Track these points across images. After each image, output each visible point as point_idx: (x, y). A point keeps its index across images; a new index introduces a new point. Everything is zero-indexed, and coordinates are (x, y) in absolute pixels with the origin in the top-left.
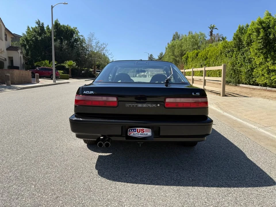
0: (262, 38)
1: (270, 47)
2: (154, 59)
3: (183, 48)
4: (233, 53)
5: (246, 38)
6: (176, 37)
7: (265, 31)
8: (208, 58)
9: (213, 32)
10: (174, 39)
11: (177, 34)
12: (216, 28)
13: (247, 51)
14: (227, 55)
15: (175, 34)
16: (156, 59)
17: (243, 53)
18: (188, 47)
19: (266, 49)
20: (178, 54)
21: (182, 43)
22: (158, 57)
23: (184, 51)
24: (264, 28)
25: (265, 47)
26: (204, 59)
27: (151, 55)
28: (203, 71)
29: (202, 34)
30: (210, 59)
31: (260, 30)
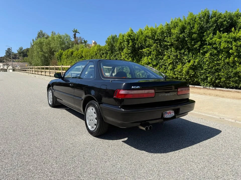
0: (131, 46)
1: (135, 53)
2: (12, 53)
3: (51, 46)
4: (107, 55)
5: (118, 45)
6: (41, 35)
7: (133, 42)
8: (83, 57)
9: (76, 35)
10: (39, 36)
11: (42, 32)
12: (78, 32)
13: (118, 54)
14: (102, 56)
15: (40, 32)
16: (15, 53)
17: (115, 55)
18: (56, 45)
19: (133, 54)
20: (46, 50)
21: (50, 41)
22: (18, 51)
23: (53, 48)
24: (131, 39)
25: (132, 52)
26: (79, 57)
27: (9, 49)
28: (80, 68)
29: (67, 36)
30: (85, 58)
31: (129, 41)
